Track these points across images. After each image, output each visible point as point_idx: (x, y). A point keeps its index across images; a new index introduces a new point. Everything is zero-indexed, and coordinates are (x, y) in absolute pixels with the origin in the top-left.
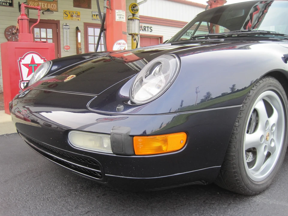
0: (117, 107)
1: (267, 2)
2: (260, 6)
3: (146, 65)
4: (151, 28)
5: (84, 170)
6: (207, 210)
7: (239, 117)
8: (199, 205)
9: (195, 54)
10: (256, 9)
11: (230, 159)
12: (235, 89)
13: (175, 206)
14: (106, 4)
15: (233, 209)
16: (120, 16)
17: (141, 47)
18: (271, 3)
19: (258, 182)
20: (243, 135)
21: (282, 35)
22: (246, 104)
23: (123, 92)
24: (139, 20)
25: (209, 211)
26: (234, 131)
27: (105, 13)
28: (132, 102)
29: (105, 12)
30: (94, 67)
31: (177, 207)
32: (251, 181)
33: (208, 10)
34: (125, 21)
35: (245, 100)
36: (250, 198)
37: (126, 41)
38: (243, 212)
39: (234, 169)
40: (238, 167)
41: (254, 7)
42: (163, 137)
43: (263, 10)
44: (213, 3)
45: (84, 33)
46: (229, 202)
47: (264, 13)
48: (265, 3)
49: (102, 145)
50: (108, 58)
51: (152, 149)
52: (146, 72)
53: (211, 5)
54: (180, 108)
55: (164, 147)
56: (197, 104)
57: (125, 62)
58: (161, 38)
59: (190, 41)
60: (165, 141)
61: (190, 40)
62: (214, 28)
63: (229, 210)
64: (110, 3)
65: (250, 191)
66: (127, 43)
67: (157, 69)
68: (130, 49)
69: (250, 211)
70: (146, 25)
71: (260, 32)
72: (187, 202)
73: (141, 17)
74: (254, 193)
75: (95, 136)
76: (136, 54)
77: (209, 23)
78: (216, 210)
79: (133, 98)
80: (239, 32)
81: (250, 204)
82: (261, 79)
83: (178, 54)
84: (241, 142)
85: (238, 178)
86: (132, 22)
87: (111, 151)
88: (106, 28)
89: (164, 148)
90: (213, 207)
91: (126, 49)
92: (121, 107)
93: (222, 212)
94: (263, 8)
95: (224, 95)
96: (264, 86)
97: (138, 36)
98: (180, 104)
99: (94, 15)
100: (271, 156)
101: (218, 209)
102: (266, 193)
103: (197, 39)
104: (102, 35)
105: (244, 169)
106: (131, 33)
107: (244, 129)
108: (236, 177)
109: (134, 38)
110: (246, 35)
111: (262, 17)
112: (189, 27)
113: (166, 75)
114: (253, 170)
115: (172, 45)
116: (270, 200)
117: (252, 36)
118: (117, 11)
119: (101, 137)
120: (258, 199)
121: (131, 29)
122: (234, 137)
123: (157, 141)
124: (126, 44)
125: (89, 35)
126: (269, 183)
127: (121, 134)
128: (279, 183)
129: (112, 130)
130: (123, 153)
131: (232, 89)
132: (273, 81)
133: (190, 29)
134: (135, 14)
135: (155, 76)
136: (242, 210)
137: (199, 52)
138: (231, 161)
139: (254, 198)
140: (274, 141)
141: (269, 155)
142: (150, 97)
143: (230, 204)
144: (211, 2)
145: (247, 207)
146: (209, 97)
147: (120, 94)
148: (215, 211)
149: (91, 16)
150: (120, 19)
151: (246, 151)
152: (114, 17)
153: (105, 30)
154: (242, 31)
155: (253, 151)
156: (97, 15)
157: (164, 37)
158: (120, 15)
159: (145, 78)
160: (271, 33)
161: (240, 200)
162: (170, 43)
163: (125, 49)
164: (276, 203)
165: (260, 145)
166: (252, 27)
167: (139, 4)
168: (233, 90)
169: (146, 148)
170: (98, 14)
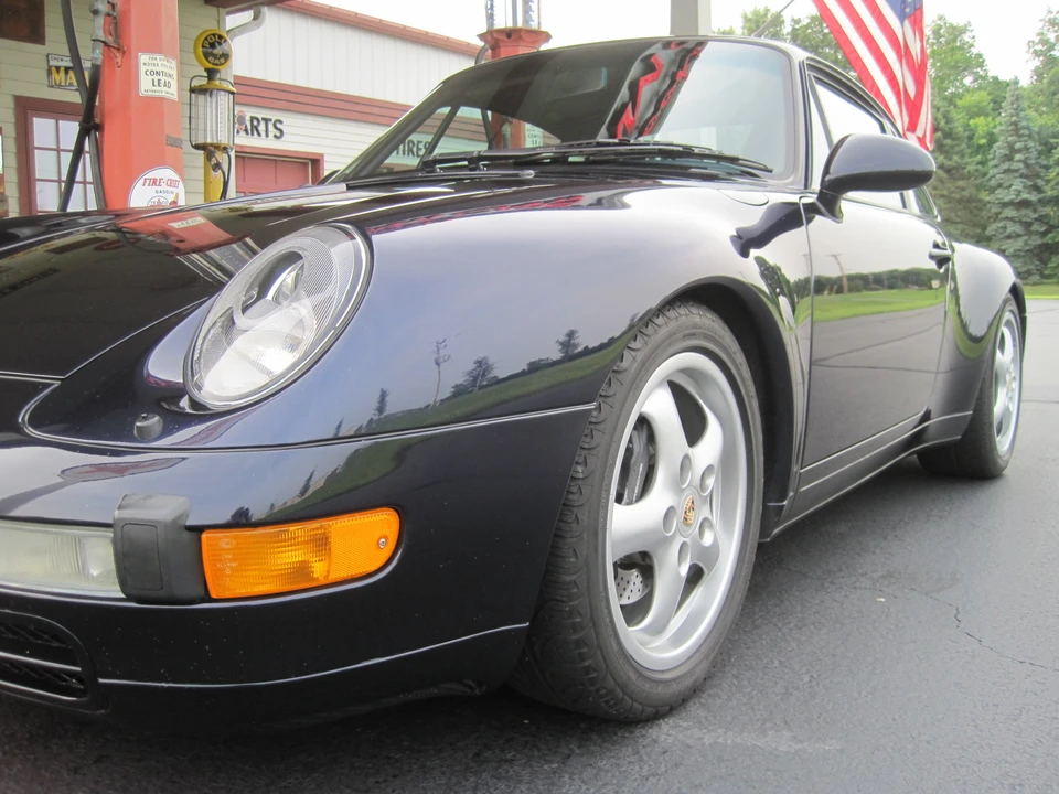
0: (138, 424)
1: (685, 46)
2: (664, 57)
3: (251, 258)
4: (279, 125)
5: (16, 668)
6: (487, 784)
7: (586, 446)
8: (457, 768)
9: (433, 221)
10: (650, 67)
11: (559, 598)
12: (576, 346)
13: (371, 780)
14: (99, 28)
15: (581, 773)
16: (156, 78)
17: (242, 195)
18: (699, 48)
19: (663, 672)
20: (601, 511)
21: (734, 160)
22: (610, 400)
23: (162, 365)
24: (233, 93)
25: (496, 789)
26: (571, 497)
27: (99, 63)
28: (195, 404)
29: (96, 59)
30: (55, 271)
31: (377, 782)
32: (637, 672)
33: (485, 66)
34: (175, 98)
35: (604, 386)
36: (638, 732)
37: (179, 171)
38: (614, 782)
39: (575, 631)
40: (591, 624)
41: (642, 60)
42: (314, 529)
43: (674, 69)
44: (503, 41)
45: (17, 139)
46: (566, 752)
47: (676, 79)
48: (680, 48)
49: (82, 570)
50: (111, 236)
51: (275, 573)
52: (247, 292)
53: (495, 47)
54: (375, 418)
55: (317, 564)
56: (442, 401)
57: (177, 250)
58: (316, 162)
59: (414, 174)
60: (322, 544)
61: (417, 170)
62: (507, 129)
63: (567, 777)
64: (116, 24)
65: (635, 704)
66: (183, 180)
67: (287, 277)
68: (199, 200)
69: (637, 776)
70: (260, 114)
71: (659, 150)
72: (413, 761)
73: (239, 81)
74: (649, 710)
75: (55, 533)
76: (220, 222)
77: (489, 113)
78: (520, 782)
79: (200, 389)
80: (589, 145)
81: (638, 753)
82: (659, 310)
83: (365, 226)
84: (596, 533)
85: (590, 661)
86: (206, 101)
87: (118, 588)
88: (102, 119)
89: (319, 570)
90: (508, 772)
91: (182, 202)
92: (154, 422)
93: (541, 788)
94: (672, 62)
95: (535, 367)
96: (671, 335)
97: (227, 153)
98: (375, 403)
99: (58, 69)
100: (705, 579)
101: (526, 778)
102: (694, 708)
103: (441, 168)
104: (87, 147)
105: (610, 629)
106: (201, 141)
107: (604, 487)
108: (583, 660)
109: (214, 161)
110: (613, 157)
111: (669, 93)
112: (415, 123)
113: (318, 298)
114: (644, 630)
115: (350, 188)
116: (704, 731)
117: (636, 161)
118: (144, 58)
119: (78, 541)
120: (666, 733)
121: (201, 126)
122: (570, 518)
123: (293, 542)
124: (181, 183)
125: (36, 145)
126: (700, 673)
127: (152, 525)
128: (734, 672)
129: (120, 508)
130: (162, 594)
131: (567, 344)
132: (702, 318)
133: (419, 130)
134: (218, 71)
135: (280, 304)
136: (610, 775)
137: (447, 215)
138: (563, 602)
139: (650, 731)
140: (711, 526)
141: (696, 575)
142: (262, 380)
143: (569, 756)
144: (495, 35)
145: (629, 763)
146: (484, 375)
147: (149, 375)
148: (515, 788)
149: (45, 73)
150: (157, 88)
151: (615, 564)
152: (131, 80)
153: (99, 128)
154: (599, 144)
155: (641, 563)
156: (67, 70)
157: (326, 159)
158: (158, 73)
159: (245, 310)
160: (696, 151)
161: (604, 741)
162: (344, 181)
163: (175, 202)
164: (725, 739)
165: (666, 541)
166: (637, 127)
167: (231, 33)
168: (566, 352)
169: (252, 570)
170: (71, 65)
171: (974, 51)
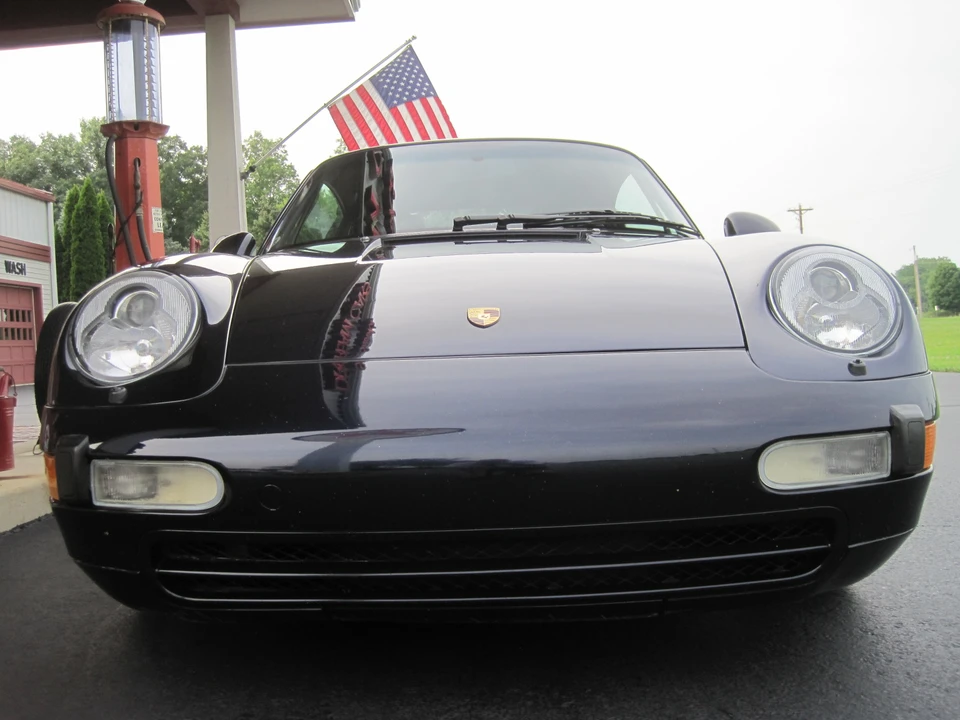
171: (287, 163)
